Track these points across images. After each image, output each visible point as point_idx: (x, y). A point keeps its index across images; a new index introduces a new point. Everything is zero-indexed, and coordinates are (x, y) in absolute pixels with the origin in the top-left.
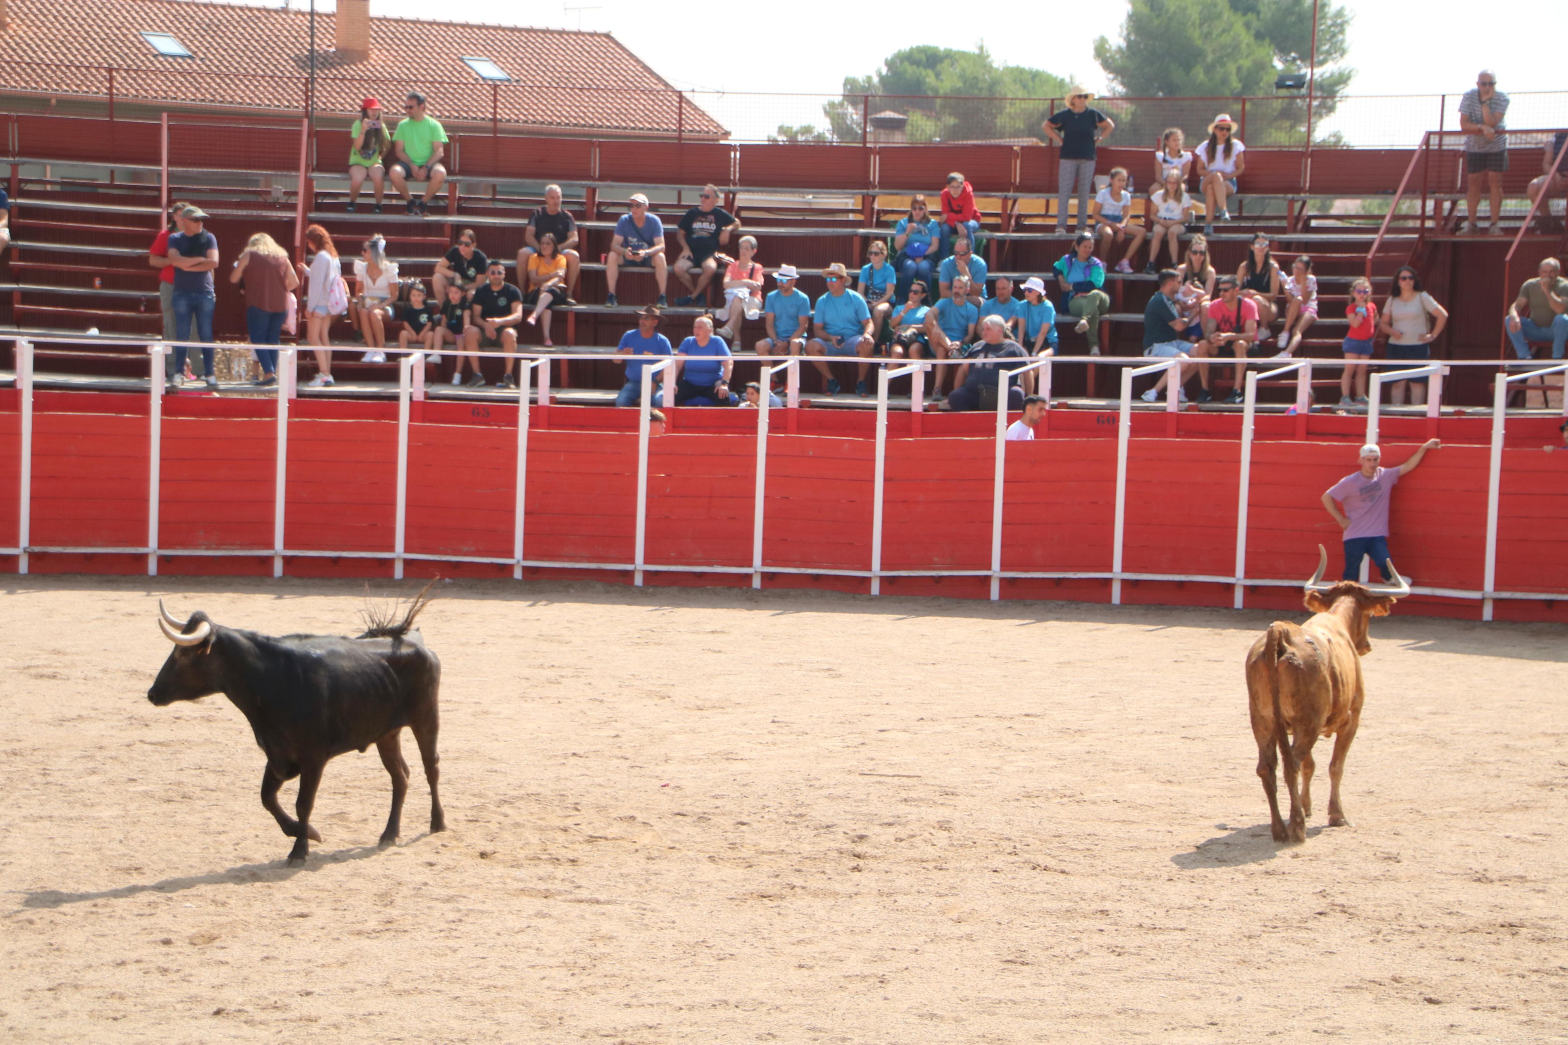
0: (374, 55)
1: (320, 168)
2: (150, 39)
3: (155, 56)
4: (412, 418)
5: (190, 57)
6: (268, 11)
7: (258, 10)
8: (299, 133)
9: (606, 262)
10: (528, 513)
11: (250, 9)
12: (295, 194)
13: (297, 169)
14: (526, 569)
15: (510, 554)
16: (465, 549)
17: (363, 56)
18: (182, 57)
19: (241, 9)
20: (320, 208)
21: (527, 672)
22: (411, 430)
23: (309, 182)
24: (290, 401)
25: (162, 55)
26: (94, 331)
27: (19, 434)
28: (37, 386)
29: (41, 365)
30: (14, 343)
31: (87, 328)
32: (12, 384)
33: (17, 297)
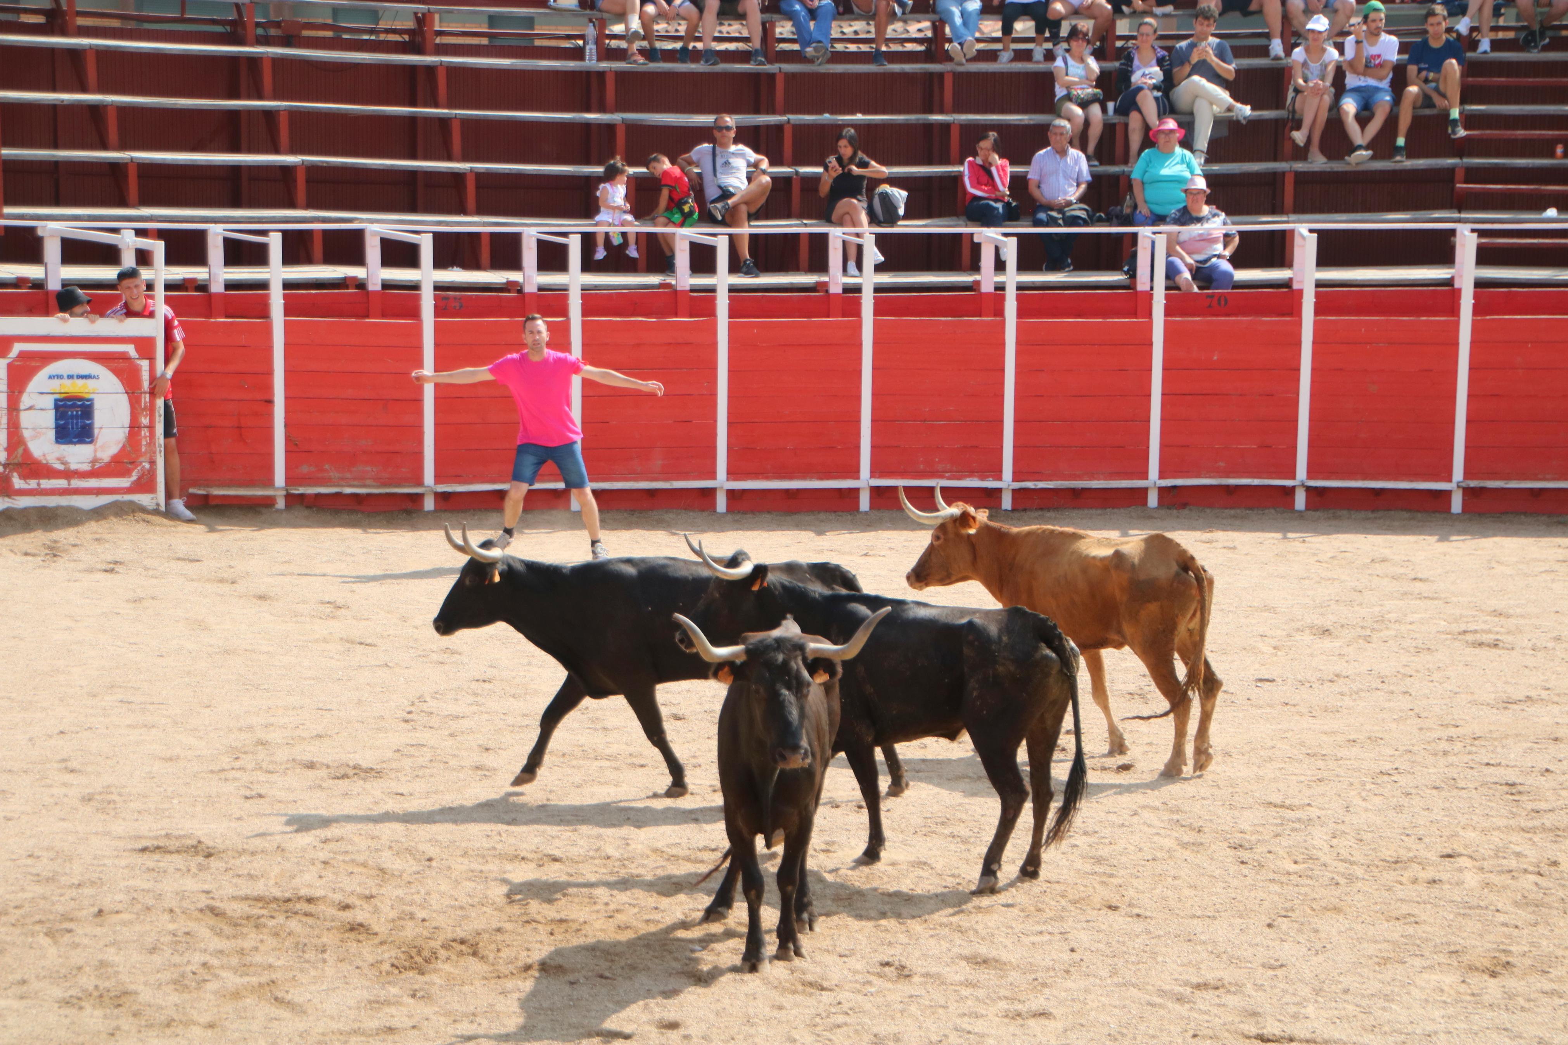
26: (1552, 212)
27: (1456, 344)
28: (1480, 284)
29: (1485, 257)
30: (1453, 232)
31: (1545, 209)
32: (1449, 282)
33: (1460, 175)
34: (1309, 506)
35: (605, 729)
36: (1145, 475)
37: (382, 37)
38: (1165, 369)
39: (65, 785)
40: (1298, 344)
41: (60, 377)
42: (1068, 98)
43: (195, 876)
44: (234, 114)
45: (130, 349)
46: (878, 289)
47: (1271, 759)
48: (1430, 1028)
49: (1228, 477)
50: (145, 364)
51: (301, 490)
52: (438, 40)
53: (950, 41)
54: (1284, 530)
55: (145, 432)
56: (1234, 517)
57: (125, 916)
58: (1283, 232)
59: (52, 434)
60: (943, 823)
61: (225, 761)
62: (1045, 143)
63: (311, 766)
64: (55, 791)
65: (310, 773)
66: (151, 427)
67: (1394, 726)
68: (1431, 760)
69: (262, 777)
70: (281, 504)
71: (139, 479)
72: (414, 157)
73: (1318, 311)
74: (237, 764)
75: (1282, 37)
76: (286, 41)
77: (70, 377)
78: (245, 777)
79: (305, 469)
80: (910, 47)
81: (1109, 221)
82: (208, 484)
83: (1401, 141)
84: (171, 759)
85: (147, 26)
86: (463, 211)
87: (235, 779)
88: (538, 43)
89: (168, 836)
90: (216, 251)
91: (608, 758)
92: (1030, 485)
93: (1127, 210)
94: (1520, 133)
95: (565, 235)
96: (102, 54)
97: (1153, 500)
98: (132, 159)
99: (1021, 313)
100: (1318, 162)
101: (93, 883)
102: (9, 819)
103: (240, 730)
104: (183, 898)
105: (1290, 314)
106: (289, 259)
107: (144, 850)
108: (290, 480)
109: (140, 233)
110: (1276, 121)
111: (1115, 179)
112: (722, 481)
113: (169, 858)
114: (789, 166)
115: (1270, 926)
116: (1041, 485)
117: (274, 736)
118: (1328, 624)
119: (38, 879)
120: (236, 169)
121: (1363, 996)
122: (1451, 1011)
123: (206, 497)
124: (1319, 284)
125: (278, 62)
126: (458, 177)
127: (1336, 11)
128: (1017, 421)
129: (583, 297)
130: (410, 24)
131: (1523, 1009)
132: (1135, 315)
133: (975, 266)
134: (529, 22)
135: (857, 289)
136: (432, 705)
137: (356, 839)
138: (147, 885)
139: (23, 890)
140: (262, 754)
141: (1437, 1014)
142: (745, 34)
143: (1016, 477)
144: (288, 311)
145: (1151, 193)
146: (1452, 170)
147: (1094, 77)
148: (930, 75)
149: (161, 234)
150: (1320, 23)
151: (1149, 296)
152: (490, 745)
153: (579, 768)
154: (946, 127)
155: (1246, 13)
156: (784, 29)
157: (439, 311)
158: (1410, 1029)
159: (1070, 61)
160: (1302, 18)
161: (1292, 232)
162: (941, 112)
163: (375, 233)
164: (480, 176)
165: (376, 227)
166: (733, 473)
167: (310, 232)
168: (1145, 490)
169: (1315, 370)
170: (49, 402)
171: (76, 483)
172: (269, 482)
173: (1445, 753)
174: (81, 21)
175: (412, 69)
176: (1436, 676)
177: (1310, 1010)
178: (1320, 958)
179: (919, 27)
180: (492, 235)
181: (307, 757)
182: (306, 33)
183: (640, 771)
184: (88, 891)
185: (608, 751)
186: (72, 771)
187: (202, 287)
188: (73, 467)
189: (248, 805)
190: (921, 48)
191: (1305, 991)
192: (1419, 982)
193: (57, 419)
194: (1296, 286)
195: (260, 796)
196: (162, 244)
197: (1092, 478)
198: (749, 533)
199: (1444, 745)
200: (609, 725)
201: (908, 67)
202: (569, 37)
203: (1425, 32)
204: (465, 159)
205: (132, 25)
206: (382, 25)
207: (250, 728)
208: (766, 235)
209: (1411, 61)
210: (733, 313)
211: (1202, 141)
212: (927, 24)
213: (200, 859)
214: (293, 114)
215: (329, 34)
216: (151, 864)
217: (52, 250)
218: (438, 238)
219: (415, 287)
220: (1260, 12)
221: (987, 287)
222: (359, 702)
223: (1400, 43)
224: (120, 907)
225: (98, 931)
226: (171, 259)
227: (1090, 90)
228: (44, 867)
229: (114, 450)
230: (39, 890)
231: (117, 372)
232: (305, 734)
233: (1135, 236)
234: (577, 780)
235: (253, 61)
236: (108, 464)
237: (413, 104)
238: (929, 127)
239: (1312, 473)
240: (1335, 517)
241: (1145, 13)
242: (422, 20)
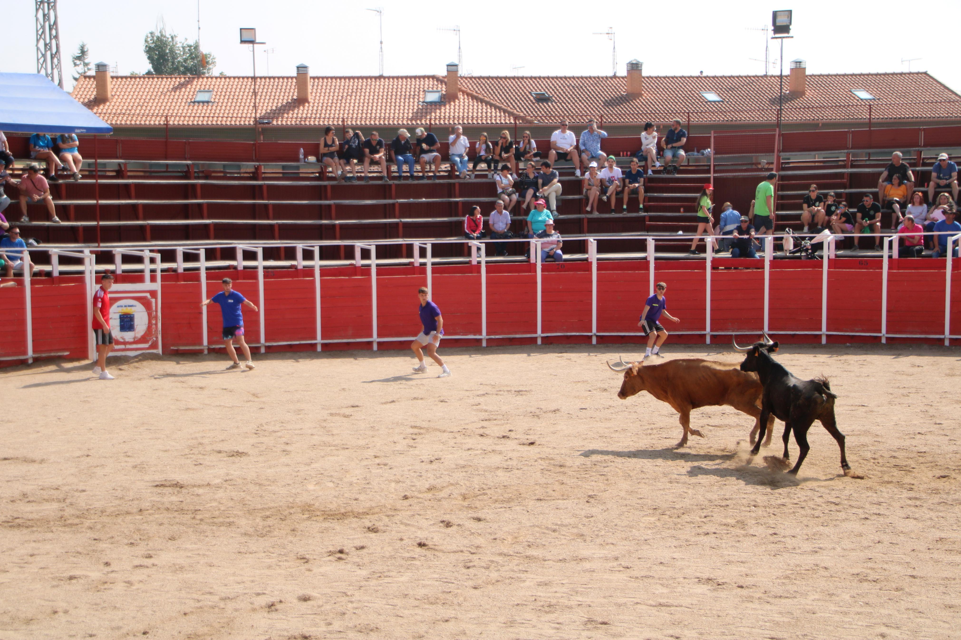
0: (808, 93)
1: (784, 150)
2: (704, 95)
3: (706, 102)
4: (829, 267)
5: (722, 101)
6: (758, 77)
7: (754, 77)
8: (774, 135)
9: (928, 186)
10: (888, 311)
11: (750, 77)
12: (772, 163)
13: (773, 152)
14: (887, 339)
15: (880, 331)
16: (857, 329)
17: (804, 94)
18: (718, 102)
19: (746, 77)
20: (784, 169)
21: (891, 391)
22: (829, 273)
23: (778, 157)
24: (770, 261)
25: (709, 101)
26: (680, 232)
27: (649, 281)
28: (656, 259)
29: (658, 249)
30: (646, 240)
31: (678, 231)
32: (645, 258)
33: (647, 219)
34: (598, 342)
35: (333, 435)
36: (536, 332)
37: (242, 175)
38: (542, 292)
39: (126, 462)
40: (591, 282)
41: (122, 306)
42: (503, 192)
43: (176, 495)
44: (186, 205)
45: (148, 295)
46: (433, 264)
47: (586, 439)
48: (646, 537)
49: (567, 332)
50: (153, 300)
51: (214, 346)
52: (263, 176)
53: (457, 171)
54: (589, 352)
55: (154, 326)
56: (570, 347)
57: (151, 511)
58: (584, 240)
59: (119, 328)
60: (463, 467)
61: (187, 451)
62: (494, 209)
63: (220, 452)
64: (122, 464)
65: (220, 455)
66: (156, 324)
67: (631, 425)
68: (645, 437)
69: (201, 456)
70: (206, 352)
71: (152, 344)
72: (254, 218)
73: (598, 269)
74: (191, 452)
75: (580, 168)
76: (206, 177)
77: (125, 306)
78: (195, 457)
79: (215, 338)
80: (442, 174)
81: (519, 237)
82: (178, 345)
83: (625, 207)
84: (166, 451)
85: (153, 174)
86: (273, 238)
87: (191, 458)
88: (301, 175)
89: (165, 480)
90: (180, 257)
91: (334, 446)
92: (493, 337)
93: (526, 233)
94: (668, 204)
95: (313, 246)
96: (137, 185)
97: (539, 341)
98: (148, 224)
99: (487, 272)
100: (596, 215)
101: (138, 499)
102: (106, 476)
103: (192, 439)
104: (172, 504)
105: (588, 271)
106: (208, 258)
107: (157, 486)
108: (209, 342)
109: (151, 251)
110: (580, 200)
111: (521, 221)
112: (375, 338)
113: (166, 488)
114: (398, 218)
115: (587, 502)
116: (497, 337)
117: (206, 441)
118: (606, 387)
119: (117, 498)
120: (187, 226)
121: (622, 527)
122: (654, 531)
123: (177, 350)
124: (598, 259)
125: (202, 185)
126: (271, 226)
127: (600, 159)
128: (487, 313)
129: (320, 270)
130: (253, 170)
131: (680, 529)
132: (530, 272)
133: (469, 254)
134: (298, 168)
135: (424, 264)
136: (265, 427)
137: (238, 480)
138: (158, 500)
139: (111, 502)
140: (201, 448)
141: (649, 532)
142: (380, 170)
143: (488, 334)
144: (208, 278)
145: (534, 226)
146: (644, 217)
147: (512, 184)
148: (450, 184)
149: (159, 251)
150: (594, 164)
151: (535, 265)
152: (289, 442)
153: (323, 450)
154: (457, 203)
155: (567, 160)
156: (394, 168)
157: (265, 277)
158: (639, 538)
159: (503, 178)
160: (588, 162)
161: (587, 240)
162: (455, 197)
163: (240, 248)
164: (280, 225)
165: (241, 246)
166: (379, 335)
167: (215, 249)
168: (536, 338)
169: (598, 292)
170: (117, 316)
171: (128, 346)
172: (201, 344)
173: (650, 434)
174: (129, 174)
175: (254, 186)
176: (646, 405)
177: (603, 533)
178: (606, 513)
179: (445, 166)
180: (285, 248)
181: (218, 449)
182: (213, 174)
183: (347, 451)
184: (136, 502)
185: (334, 443)
186: (129, 456)
187: (175, 270)
188: (127, 340)
189: (196, 468)
190: (446, 174)
191: (601, 526)
192: (643, 521)
193: (121, 322)
194: (589, 260)
195: (201, 464)
196: (160, 255)
197: (516, 333)
198: (386, 359)
199: (650, 431)
200: (334, 433)
201: (441, 181)
202: (313, 173)
203: (630, 167)
204: (274, 219)
205: (147, 174)
206: (242, 171)
207: (196, 438)
208: (390, 245)
209: (626, 178)
210: (378, 274)
211: (554, 206)
212: (448, 165)
213: (178, 489)
214: (209, 204)
215: (222, 174)
216: (159, 491)
217: (118, 259)
218: (265, 249)
219: (256, 268)
220: (571, 160)
221: (474, 263)
222: (238, 427)
223: (622, 172)
224: (149, 508)
225: (141, 517)
226: (163, 260)
227: (511, 189)
228: (119, 493)
229: (142, 333)
230: (117, 502)
231: (143, 304)
232: (217, 440)
233: (529, 243)
234: (322, 454)
235: (194, 186)
236: (140, 339)
237: (254, 199)
238: (450, 203)
239: (598, 330)
240: (607, 347)
241: (529, 160)
242: (257, 168)
